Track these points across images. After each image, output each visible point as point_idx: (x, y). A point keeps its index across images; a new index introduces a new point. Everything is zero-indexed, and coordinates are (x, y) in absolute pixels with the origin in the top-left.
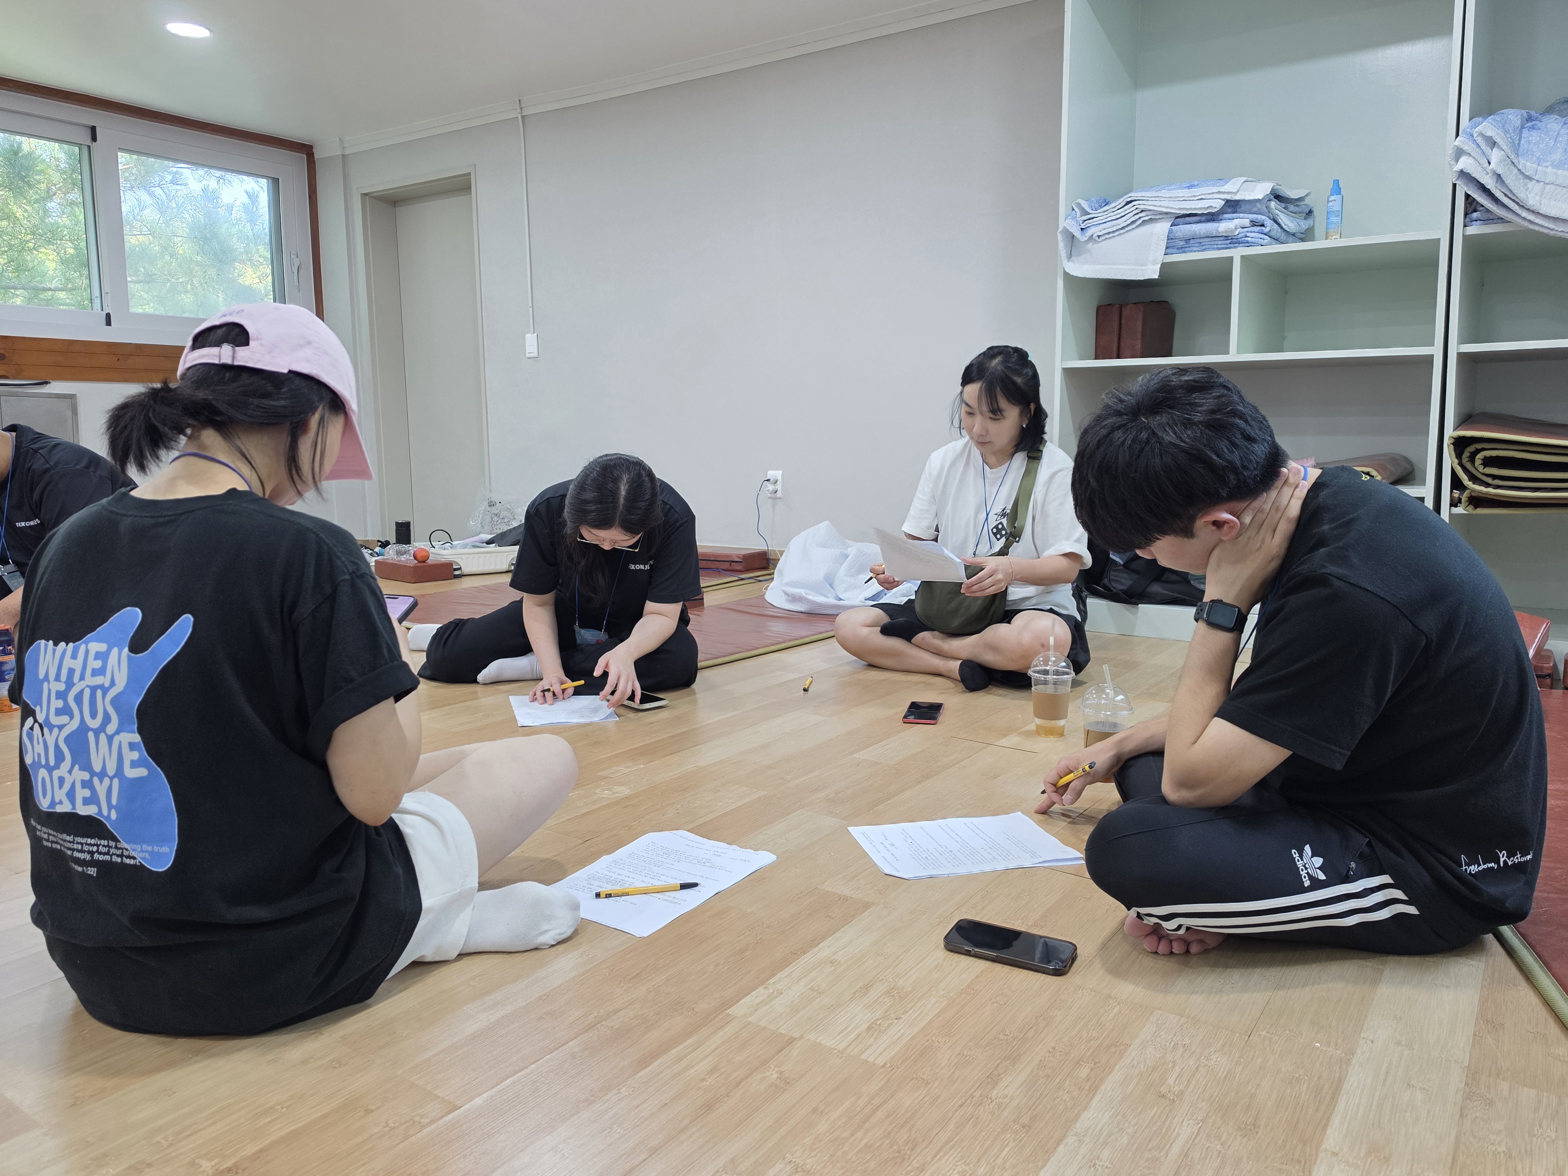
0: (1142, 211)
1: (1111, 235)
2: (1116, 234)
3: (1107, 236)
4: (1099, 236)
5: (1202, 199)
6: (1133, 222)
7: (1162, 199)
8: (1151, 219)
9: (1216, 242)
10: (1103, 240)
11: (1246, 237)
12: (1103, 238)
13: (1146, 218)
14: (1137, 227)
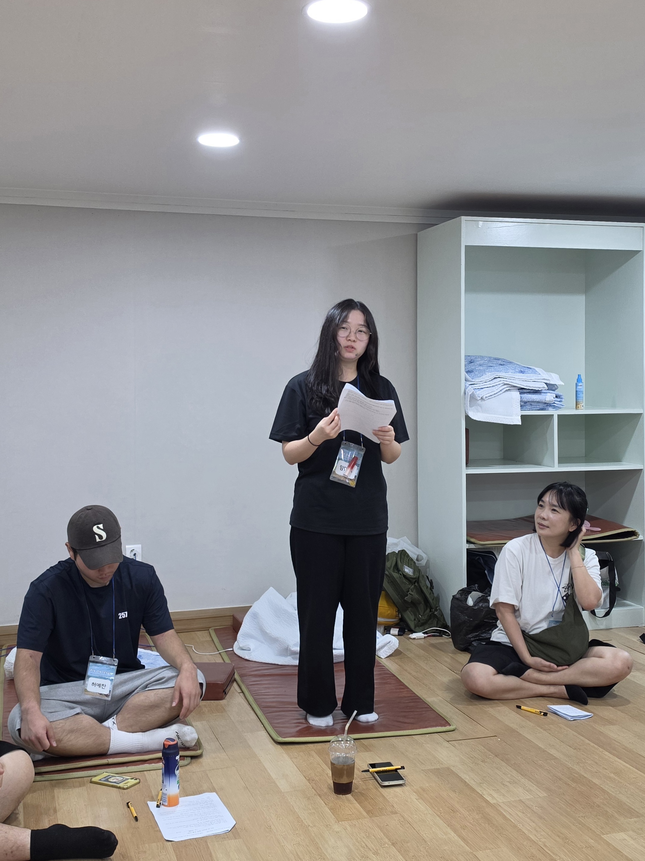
0: (505, 384)
1: (491, 397)
2: (493, 396)
3: (489, 397)
4: (486, 397)
5: (535, 381)
6: (501, 391)
7: (514, 379)
8: (509, 389)
9: (539, 405)
10: (487, 399)
11: (554, 403)
12: (487, 398)
13: (507, 389)
14: (503, 393)
